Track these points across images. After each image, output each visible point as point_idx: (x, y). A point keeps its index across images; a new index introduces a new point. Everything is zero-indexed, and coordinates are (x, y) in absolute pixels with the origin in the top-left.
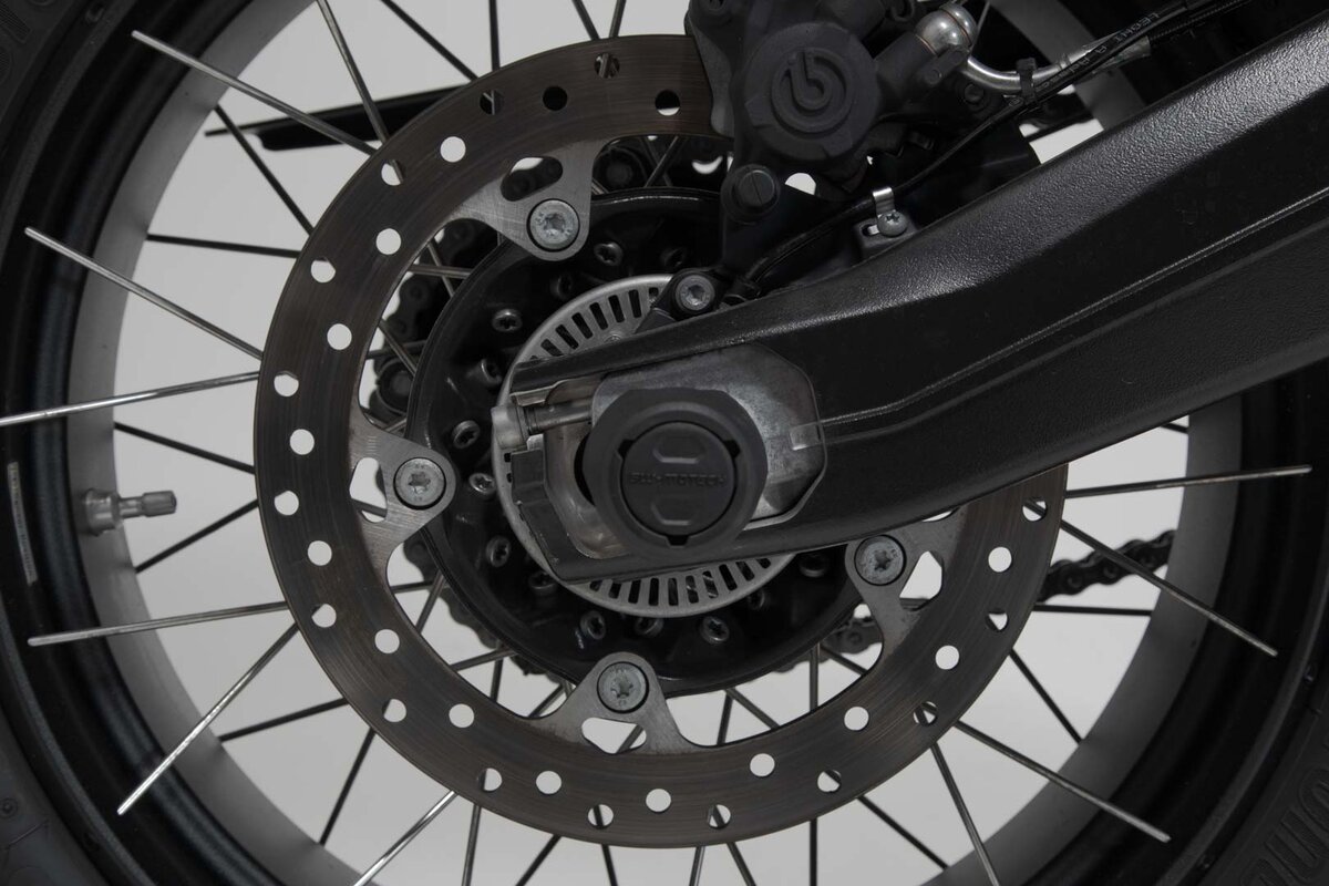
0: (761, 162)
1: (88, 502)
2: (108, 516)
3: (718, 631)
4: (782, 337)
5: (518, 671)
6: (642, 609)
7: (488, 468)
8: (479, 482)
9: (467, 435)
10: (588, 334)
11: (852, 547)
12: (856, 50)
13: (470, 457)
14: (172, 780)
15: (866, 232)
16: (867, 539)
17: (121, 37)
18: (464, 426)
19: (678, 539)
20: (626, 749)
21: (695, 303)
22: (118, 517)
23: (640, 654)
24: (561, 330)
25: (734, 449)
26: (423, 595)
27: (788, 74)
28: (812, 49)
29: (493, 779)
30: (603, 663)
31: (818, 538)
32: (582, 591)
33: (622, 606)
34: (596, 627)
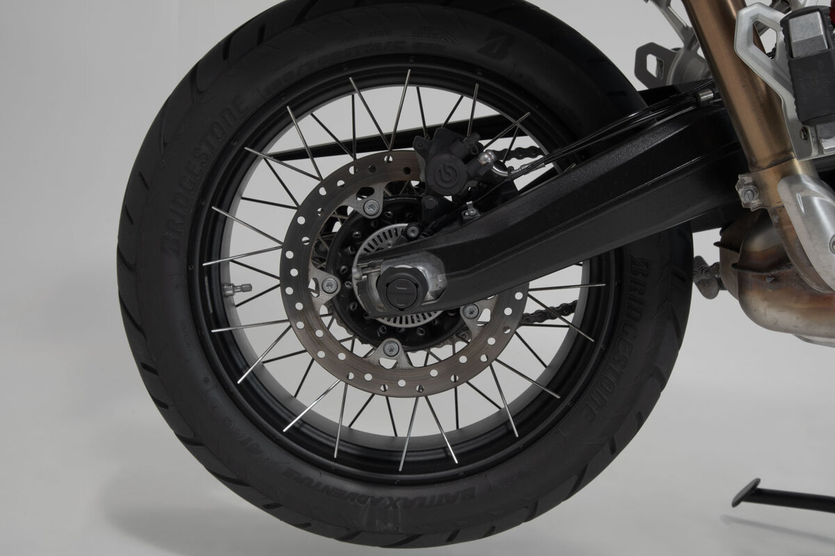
0: (432, 195)
1: (225, 287)
2: (231, 292)
3: (422, 332)
4: (435, 249)
5: (360, 343)
6: (397, 325)
7: (351, 280)
8: (347, 284)
9: (345, 270)
10: (381, 241)
11: (462, 308)
12: (461, 163)
13: (345, 277)
14: (252, 375)
15: (464, 214)
16: (466, 305)
17: (242, 149)
18: (343, 267)
19: (402, 310)
20: (394, 367)
21: (413, 235)
22: (234, 292)
23: (397, 339)
24: (373, 240)
25: (417, 286)
26: (330, 318)
27: (440, 171)
28: (447, 164)
29: (351, 376)
30: (386, 341)
31: (451, 305)
32: (380, 320)
33: (391, 324)
34: (384, 330)
